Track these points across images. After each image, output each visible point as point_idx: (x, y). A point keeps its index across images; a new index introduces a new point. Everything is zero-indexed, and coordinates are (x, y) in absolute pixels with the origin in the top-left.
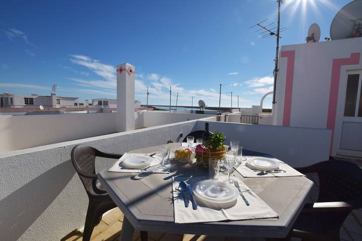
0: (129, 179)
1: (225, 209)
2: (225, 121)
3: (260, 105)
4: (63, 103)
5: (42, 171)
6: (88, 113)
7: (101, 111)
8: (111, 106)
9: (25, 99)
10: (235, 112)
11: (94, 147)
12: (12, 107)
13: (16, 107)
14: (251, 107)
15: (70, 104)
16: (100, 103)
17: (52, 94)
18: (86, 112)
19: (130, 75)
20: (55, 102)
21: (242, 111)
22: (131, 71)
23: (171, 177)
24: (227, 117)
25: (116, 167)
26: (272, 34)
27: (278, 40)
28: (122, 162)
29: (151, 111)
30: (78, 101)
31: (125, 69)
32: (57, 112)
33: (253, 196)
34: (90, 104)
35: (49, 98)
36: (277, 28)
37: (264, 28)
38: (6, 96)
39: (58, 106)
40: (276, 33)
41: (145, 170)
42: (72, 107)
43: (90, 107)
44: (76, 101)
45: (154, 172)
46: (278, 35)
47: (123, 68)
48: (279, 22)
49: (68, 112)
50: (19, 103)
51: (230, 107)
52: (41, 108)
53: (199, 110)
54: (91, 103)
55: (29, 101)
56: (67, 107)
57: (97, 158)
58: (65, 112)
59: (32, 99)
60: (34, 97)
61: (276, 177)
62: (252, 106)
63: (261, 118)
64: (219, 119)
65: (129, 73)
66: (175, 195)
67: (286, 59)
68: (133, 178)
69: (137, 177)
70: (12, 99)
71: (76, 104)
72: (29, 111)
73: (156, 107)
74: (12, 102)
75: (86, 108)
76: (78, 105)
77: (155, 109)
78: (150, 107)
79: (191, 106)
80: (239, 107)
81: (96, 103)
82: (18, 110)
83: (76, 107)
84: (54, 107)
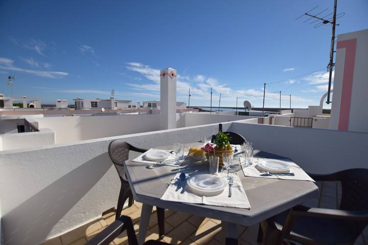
0: (144, 168)
1: (206, 196)
2: (271, 123)
3: (319, 105)
4: (120, 105)
5: (90, 158)
6: (139, 114)
7: (151, 112)
8: (159, 108)
9: (92, 102)
10: (284, 114)
11: (128, 142)
12: (83, 109)
13: (85, 109)
14: (308, 108)
15: (125, 106)
16: (150, 105)
17: (111, 98)
18: (137, 113)
19: (172, 78)
20: (113, 104)
21: (295, 113)
22: (173, 75)
23: (178, 169)
24: (273, 119)
25: (139, 159)
26: (326, 22)
27: (334, 28)
28: (145, 156)
29: (197, 113)
30: (132, 104)
31: (168, 73)
32: (115, 113)
33: (241, 191)
34: (141, 107)
35: (109, 101)
36: (333, 14)
37: (315, 17)
38: (79, 101)
39: (115, 109)
40: (331, 20)
41: (160, 162)
42: (126, 109)
43: (141, 109)
44: (129, 104)
45: (167, 164)
46: (334, 23)
47: (166, 72)
48: (335, 7)
49: (123, 114)
50: (87, 106)
51: (279, 107)
52: (103, 110)
53: (244, 111)
54: (142, 105)
55: (94, 104)
56: (123, 109)
57: (131, 151)
58: (121, 114)
59: (97, 102)
60: (98, 101)
61: (279, 179)
62: (309, 106)
63: (316, 120)
64: (261, 121)
65: (170, 77)
66: (173, 182)
67: (344, 50)
68: (148, 167)
69: (151, 167)
70: (82, 102)
71: (130, 107)
72: (94, 113)
73: (203, 109)
74: (82, 106)
75: (138, 110)
76: (131, 107)
77: (201, 110)
78: (195, 108)
79: (236, 107)
80: (291, 108)
81: (146, 105)
82: (86, 112)
83: (130, 109)
84: (113, 109)
